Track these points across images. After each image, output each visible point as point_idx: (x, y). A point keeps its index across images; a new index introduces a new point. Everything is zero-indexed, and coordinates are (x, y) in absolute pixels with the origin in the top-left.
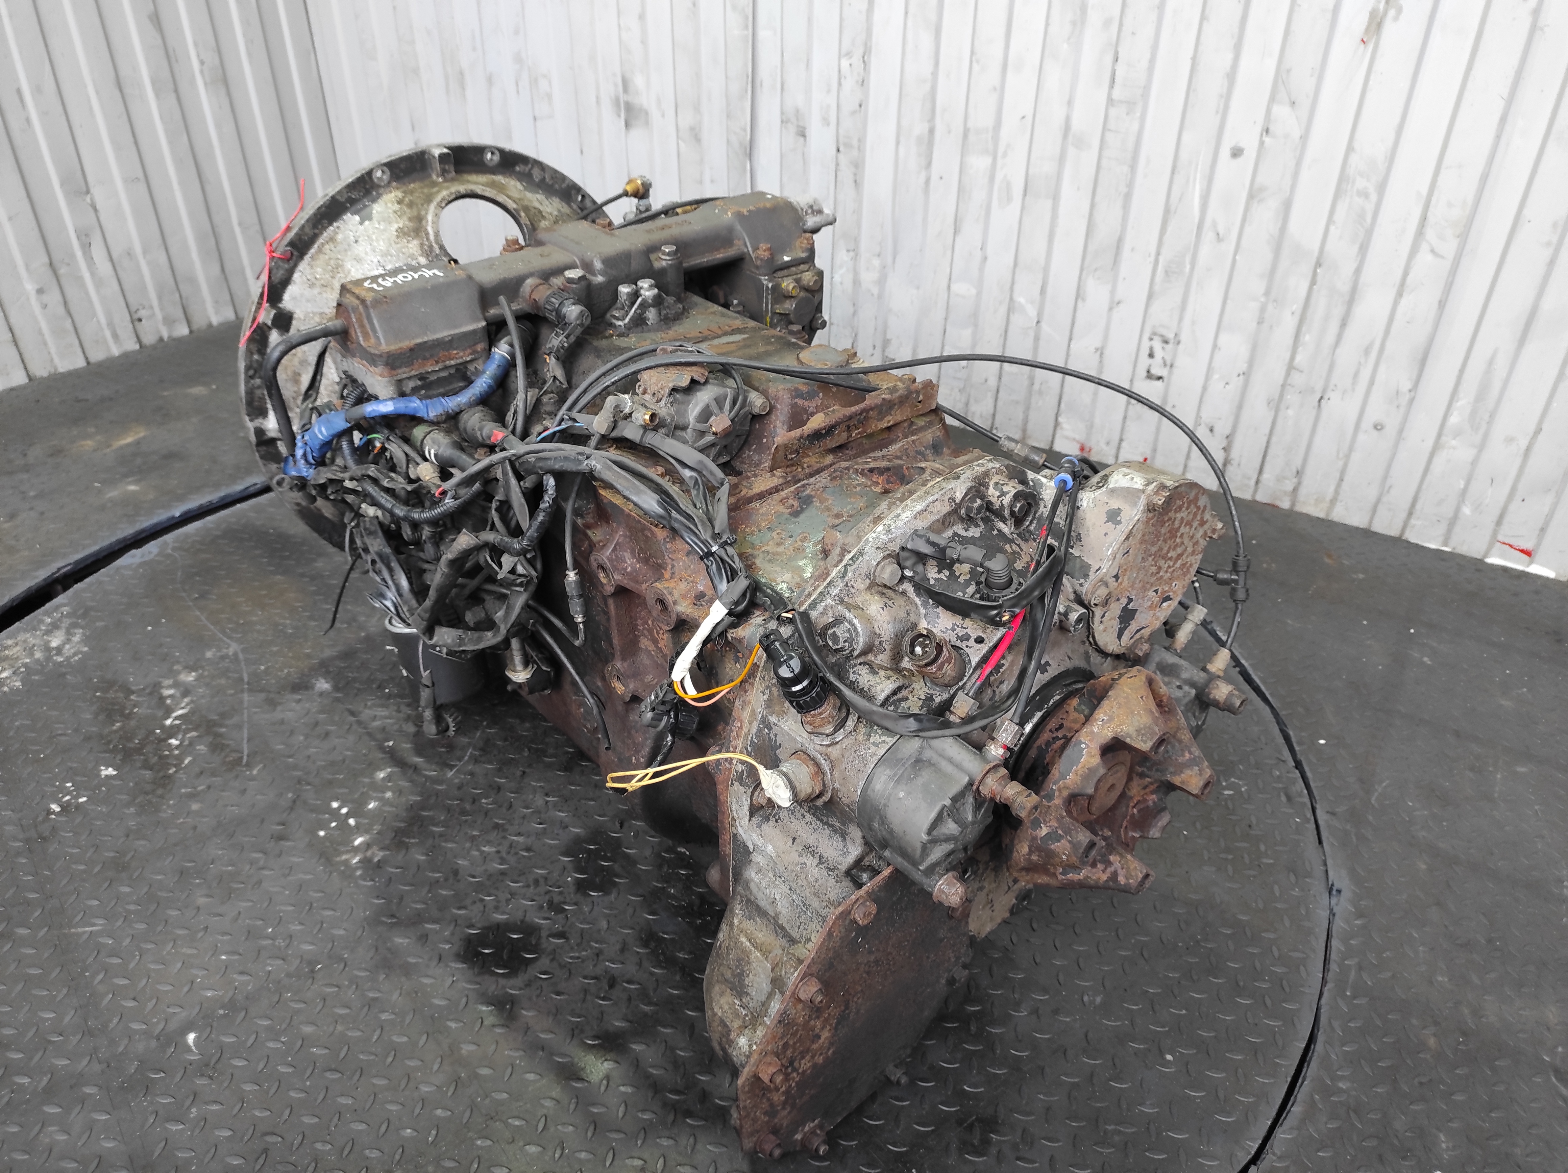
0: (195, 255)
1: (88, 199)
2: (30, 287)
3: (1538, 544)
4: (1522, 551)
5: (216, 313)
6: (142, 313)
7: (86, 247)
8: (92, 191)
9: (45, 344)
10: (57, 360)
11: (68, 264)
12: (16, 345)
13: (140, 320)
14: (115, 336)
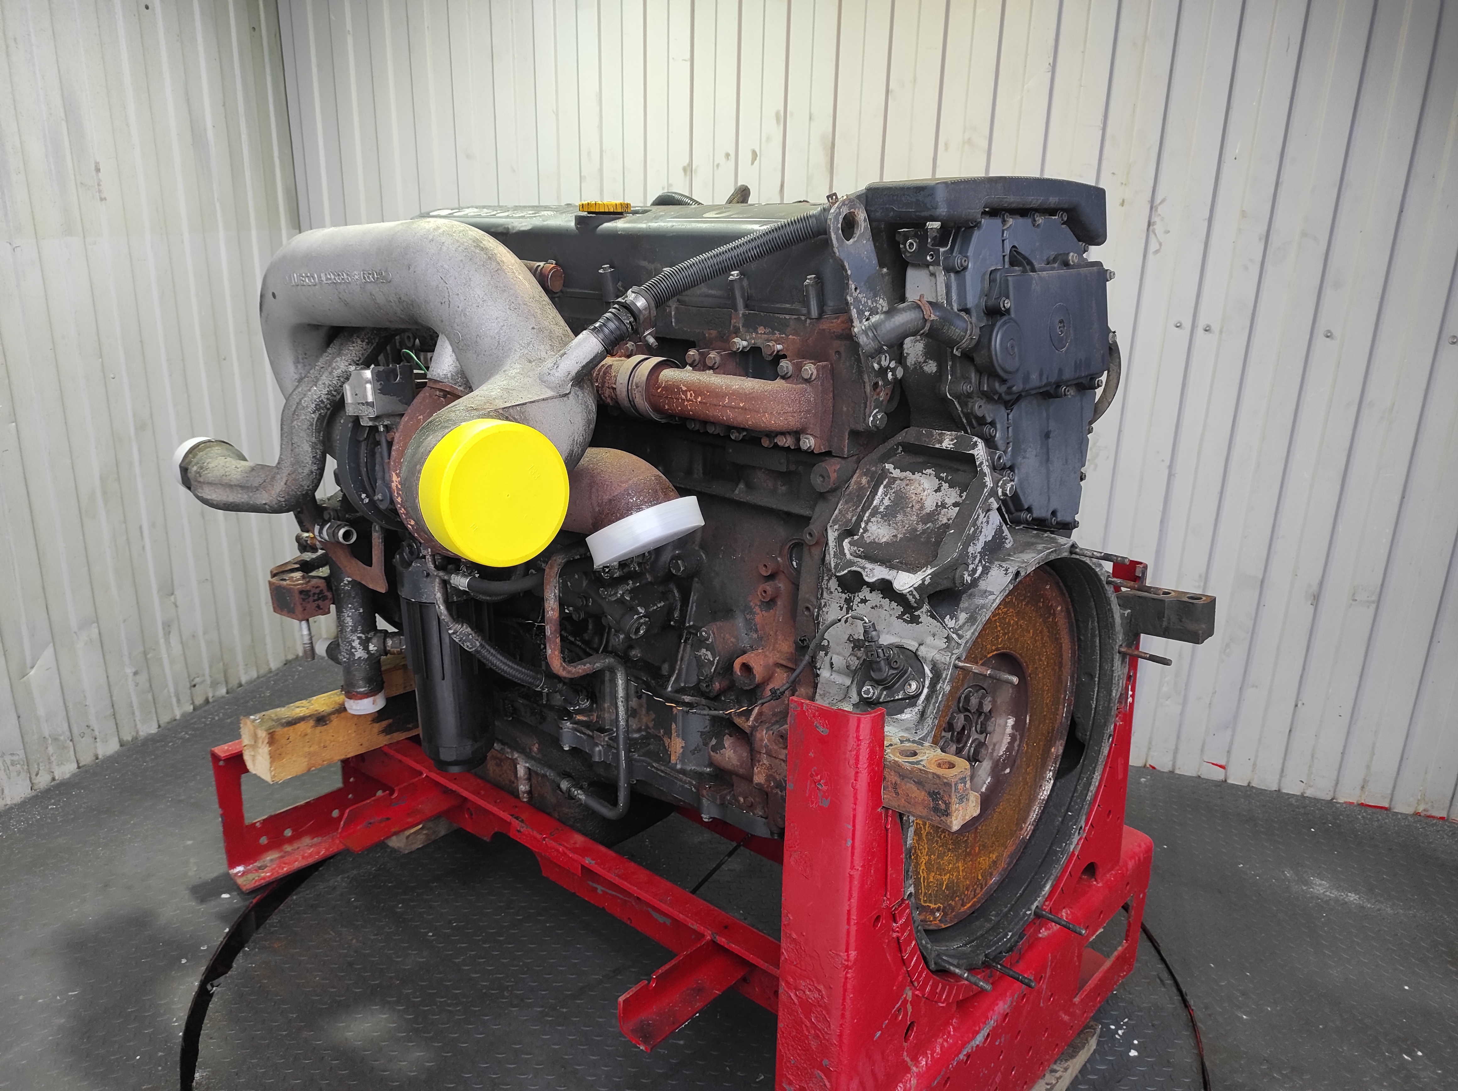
0: (236, 632)
1: (172, 598)
2: (129, 671)
3: (1228, 762)
4: (1220, 766)
5: (246, 673)
6: (197, 680)
7: (167, 634)
8: (175, 593)
9: (133, 713)
10: (139, 726)
11: (154, 650)
12: (115, 718)
13: (195, 686)
14: (178, 701)
